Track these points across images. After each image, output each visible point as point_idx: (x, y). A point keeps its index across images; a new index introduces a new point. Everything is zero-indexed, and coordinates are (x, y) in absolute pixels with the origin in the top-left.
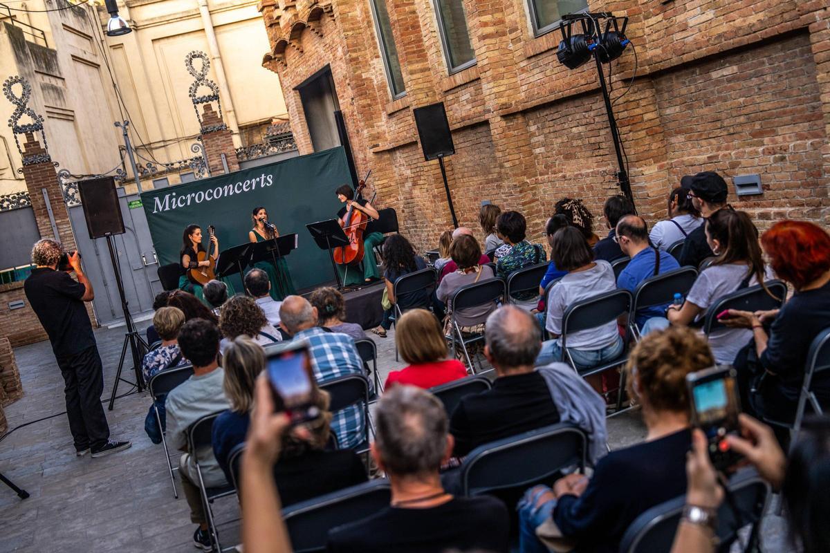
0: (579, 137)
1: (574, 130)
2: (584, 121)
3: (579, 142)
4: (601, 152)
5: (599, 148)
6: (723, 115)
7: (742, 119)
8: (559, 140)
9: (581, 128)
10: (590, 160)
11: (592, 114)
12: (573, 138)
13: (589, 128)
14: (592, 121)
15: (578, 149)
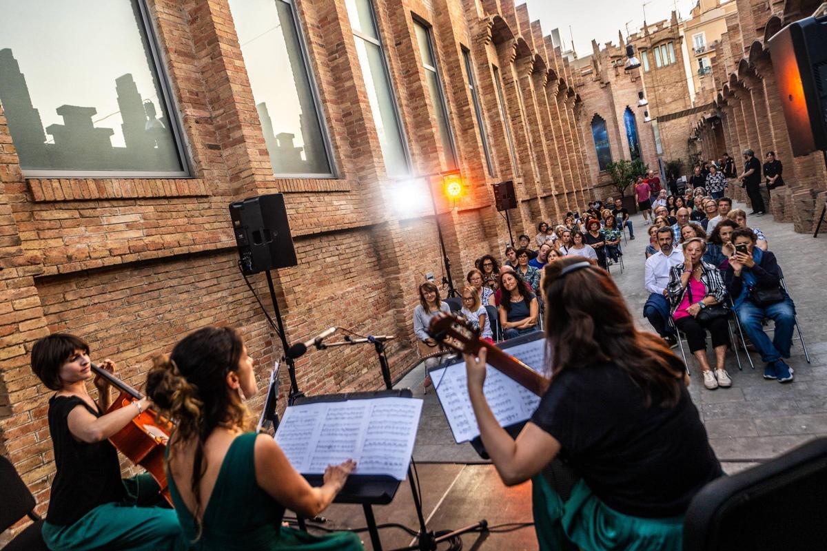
0: (333, 265)
1: (328, 260)
2: (337, 252)
3: (333, 270)
4: (352, 275)
5: (350, 272)
6: (411, 249)
7: (417, 251)
8: (312, 270)
9: (335, 258)
10: (342, 283)
11: (343, 247)
12: (327, 267)
13: (341, 257)
14: (344, 252)
15: (331, 276)
